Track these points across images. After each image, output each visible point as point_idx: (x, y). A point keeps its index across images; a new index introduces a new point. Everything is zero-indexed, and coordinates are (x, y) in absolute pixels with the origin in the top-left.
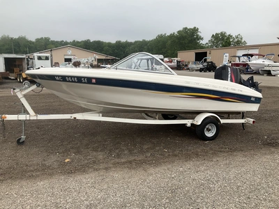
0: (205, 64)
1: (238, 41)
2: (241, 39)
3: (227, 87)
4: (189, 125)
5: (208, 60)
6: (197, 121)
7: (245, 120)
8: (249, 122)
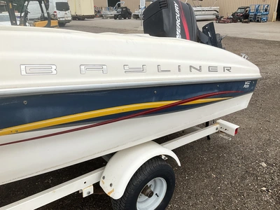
0: (119, 10)
3: (196, 63)
5: (122, 6)
6: (111, 185)
7: (218, 126)
8: (225, 131)
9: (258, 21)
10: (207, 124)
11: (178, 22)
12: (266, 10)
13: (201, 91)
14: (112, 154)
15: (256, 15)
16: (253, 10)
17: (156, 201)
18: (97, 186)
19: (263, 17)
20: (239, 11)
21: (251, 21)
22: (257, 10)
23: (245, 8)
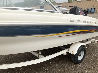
1: (53, 2)
2: (54, 1)
4: (66, 54)
6: (73, 51)
7: (92, 41)
8: (94, 42)
9: (92, 13)
10: (88, 40)
11: (80, 13)
12: (94, 10)
13: (93, 28)
14: (72, 44)
15: (91, 11)
16: (90, 9)
17: (81, 57)
18: (68, 53)
19: (93, 12)
20: (85, 10)
21: (89, 13)
22: (91, 9)
23: (87, 9)
